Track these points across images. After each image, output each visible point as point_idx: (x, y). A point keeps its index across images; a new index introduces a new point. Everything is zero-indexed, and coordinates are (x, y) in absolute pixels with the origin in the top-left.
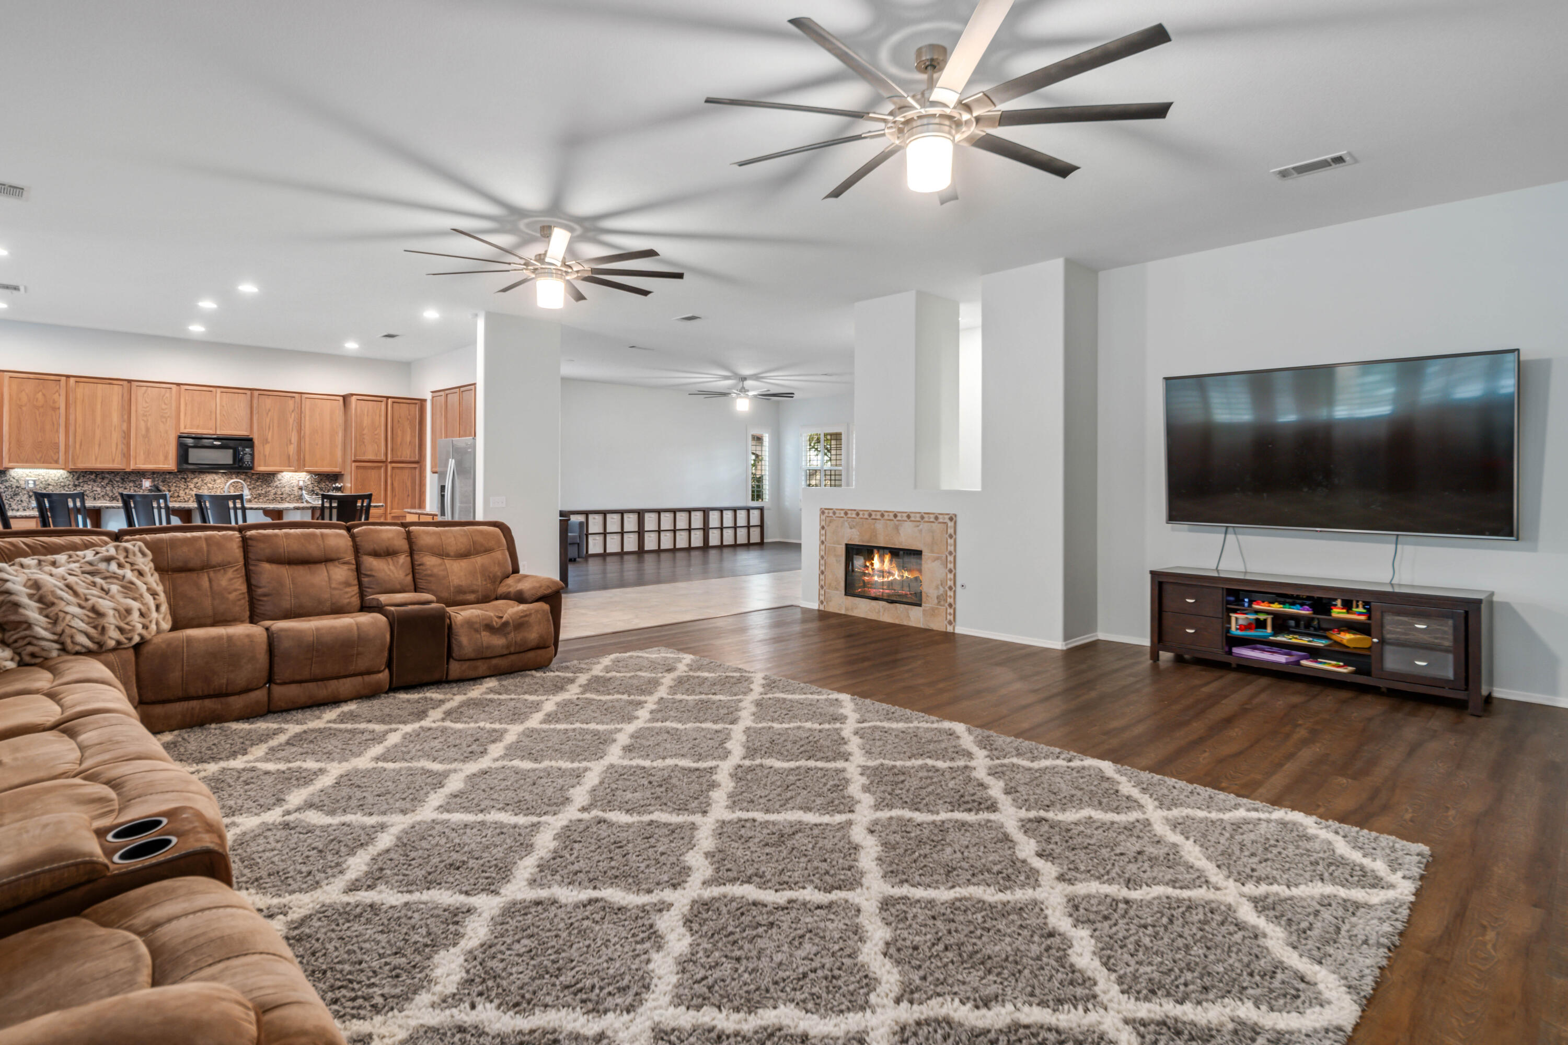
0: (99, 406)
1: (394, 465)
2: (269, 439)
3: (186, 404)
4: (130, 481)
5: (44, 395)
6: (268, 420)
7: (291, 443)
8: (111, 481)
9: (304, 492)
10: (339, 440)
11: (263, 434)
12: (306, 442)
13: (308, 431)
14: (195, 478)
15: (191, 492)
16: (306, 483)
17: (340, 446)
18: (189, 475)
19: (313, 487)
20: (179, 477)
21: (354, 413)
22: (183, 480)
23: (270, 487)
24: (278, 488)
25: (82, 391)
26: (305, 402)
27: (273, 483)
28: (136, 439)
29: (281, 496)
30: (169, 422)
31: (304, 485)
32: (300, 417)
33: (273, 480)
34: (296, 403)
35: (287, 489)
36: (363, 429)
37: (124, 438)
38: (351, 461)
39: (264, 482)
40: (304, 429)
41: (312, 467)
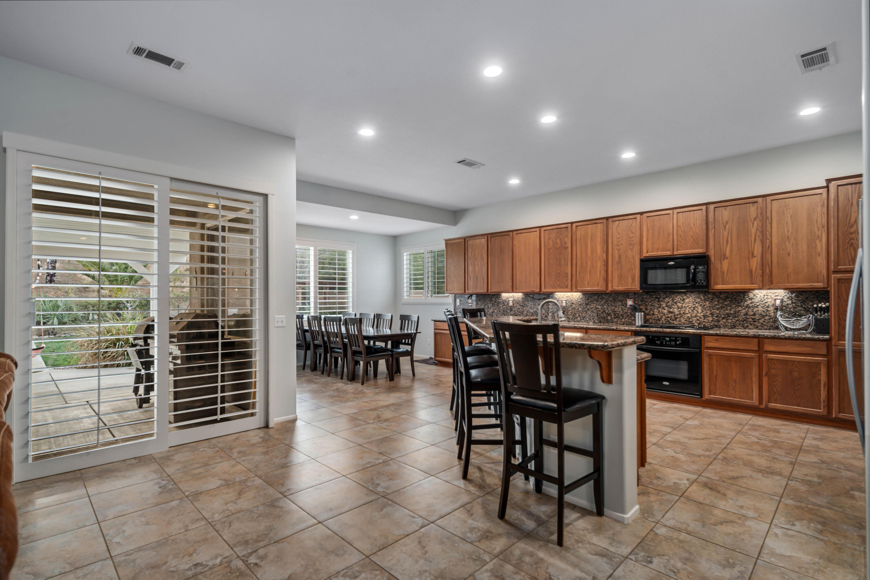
0: (589, 242)
2: (728, 254)
3: (648, 230)
4: (619, 301)
5: (560, 239)
6: (726, 234)
7: (753, 256)
8: (607, 301)
9: (779, 313)
10: (822, 246)
11: (721, 249)
12: (773, 254)
13: (775, 240)
14: (666, 297)
15: (663, 311)
16: (784, 303)
17: (824, 253)
18: (662, 295)
19: (794, 308)
20: (654, 296)
21: (834, 205)
22: (657, 300)
23: (740, 309)
24: (750, 310)
25: (580, 232)
26: (771, 205)
27: (742, 304)
28: (612, 266)
29: (754, 317)
30: (634, 250)
31: (782, 305)
32: (765, 223)
33: (742, 300)
34: (759, 209)
35: (760, 309)
36: (850, 225)
37: (604, 265)
38: (835, 272)
39: (729, 302)
40: (769, 238)
41: (788, 283)
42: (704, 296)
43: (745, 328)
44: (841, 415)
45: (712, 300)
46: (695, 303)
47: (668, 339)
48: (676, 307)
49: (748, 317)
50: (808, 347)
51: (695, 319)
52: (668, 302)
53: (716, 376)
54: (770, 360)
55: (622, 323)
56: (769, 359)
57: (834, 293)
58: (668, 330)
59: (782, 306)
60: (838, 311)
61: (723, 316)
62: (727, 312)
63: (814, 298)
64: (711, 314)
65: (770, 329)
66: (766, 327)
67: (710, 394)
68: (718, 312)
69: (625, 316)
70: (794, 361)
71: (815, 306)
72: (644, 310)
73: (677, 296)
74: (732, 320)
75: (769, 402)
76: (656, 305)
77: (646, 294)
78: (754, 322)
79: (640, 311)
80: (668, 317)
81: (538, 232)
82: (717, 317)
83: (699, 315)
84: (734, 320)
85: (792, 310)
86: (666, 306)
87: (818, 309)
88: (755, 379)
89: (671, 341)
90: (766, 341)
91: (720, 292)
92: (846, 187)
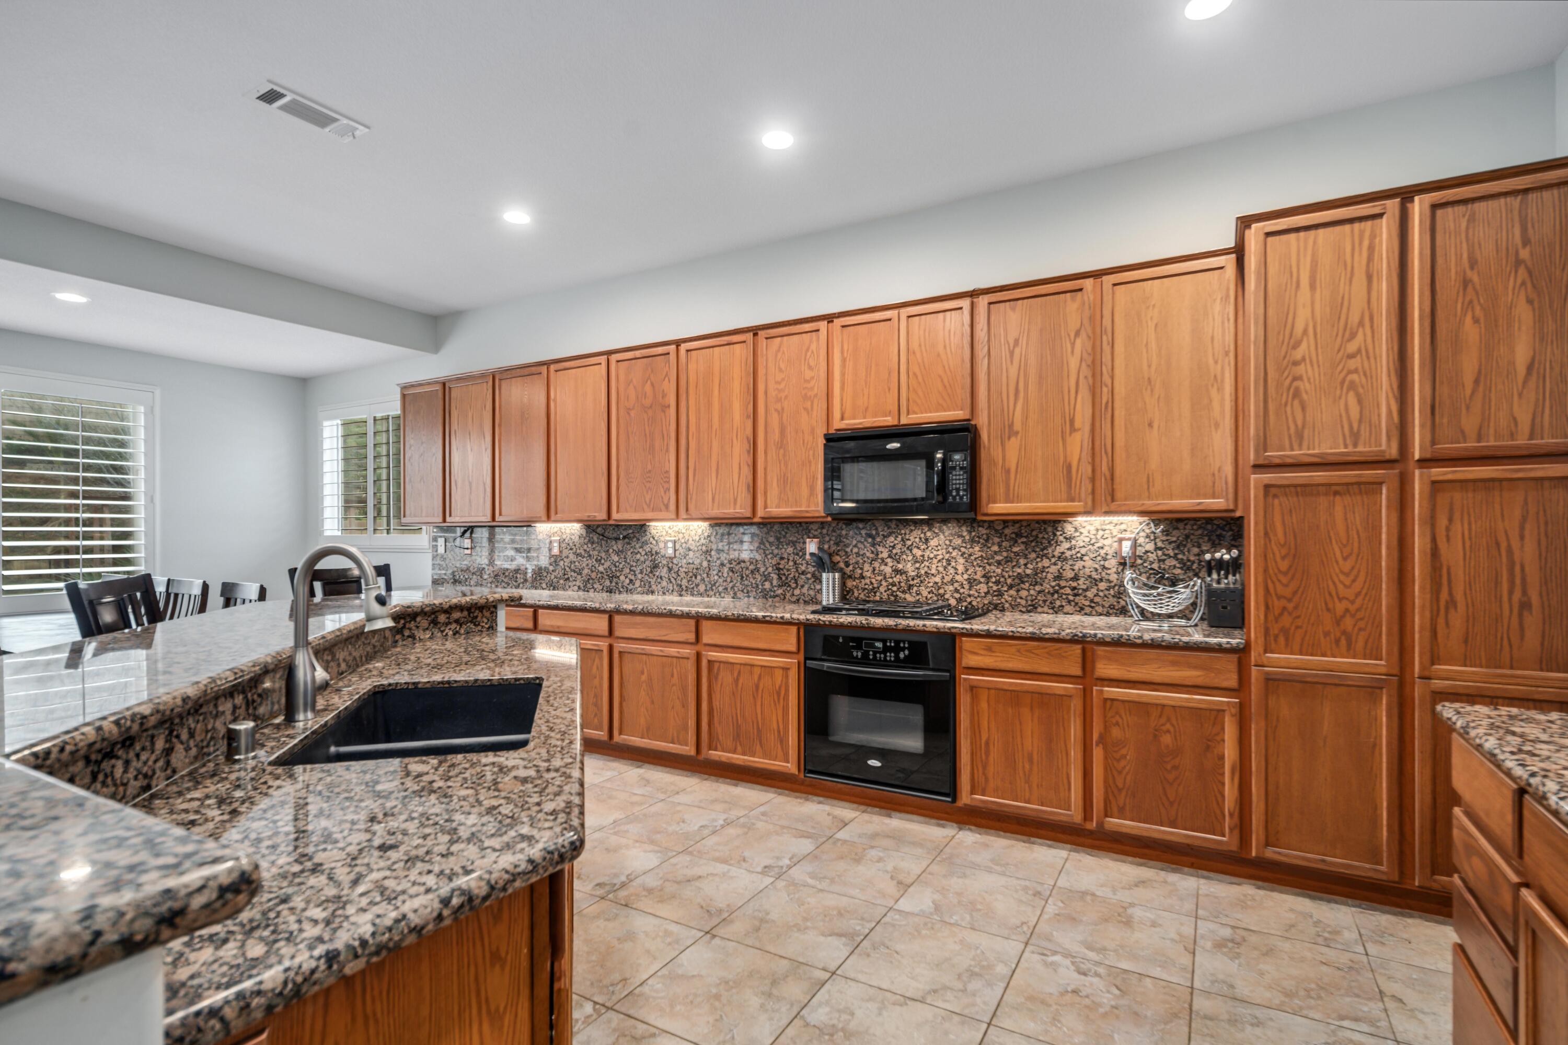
0: (716, 392)
1: (1438, 472)
2: (1017, 426)
3: (844, 360)
4: (789, 543)
5: (652, 385)
6: (1013, 371)
7: (1073, 429)
8: (762, 543)
9: (1128, 574)
10: (1223, 400)
11: (1003, 410)
12: (1117, 422)
13: (1120, 389)
14: (890, 534)
15: (883, 567)
16: (1139, 548)
17: (1227, 422)
18: (880, 529)
19: (1160, 561)
20: (863, 532)
21: (1257, 287)
22: (870, 540)
23: (1046, 562)
24: (1067, 567)
25: (697, 364)
26: (1113, 298)
27: (1050, 550)
28: (766, 453)
29: (1074, 584)
30: (815, 413)
31: (1134, 553)
32: (1098, 343)
33: (1049, 542)
34: (1087, 306)
35: (1089, 563)
36: (1292, 341)
37: (749, 452)
38: (1257, 467)
39: (1023, 547)
40: (1109, 382)
41: (1149, 498)
42: (970, 532)
43: (1057, 610)
44: (1271, 853)
45: (987, 541)
46: (950, 549)
47: (879, 645)
48: (910, 558)
49: (1063, 583)
50: (1196, 667)
51: (951, 588)
52: (893, 547)
53: (987, 743)
54: (1109, 703)
55: (794, 599)
56: (1106, 700)
57: (1256, 523)
58: (879, 621)
59: (1135, 556)
60: (1266, 570)
61: (1009, 581)
62: (1019, 571)
63: (1202, 535)
64: (984, 576)
65: (1108, 614)
66: (1100, 609)
67: (973, 792)
68: (999, 571)
69: (801, 582)
70: (1164, 706)
71: (1208, 557)
72: (842, 565)
73: (912, 531)
74: (1028, 590)
75: (1106, 816)
76: (868, 554)
77: (847, 525)
78: (1075, 595)
79: (834, 568)
80: (893, 584)
81: (604, 367)
82: (997, 583)
83: (958, 578)
84: (1032, 592)
85: (1155, 566)
86: (890, 556)
87: (1213, 563)
88: (1075, 754)
89: (886, 649)
90: (1100, 650)
91: (1005, 522)
92: (1284, 238)
